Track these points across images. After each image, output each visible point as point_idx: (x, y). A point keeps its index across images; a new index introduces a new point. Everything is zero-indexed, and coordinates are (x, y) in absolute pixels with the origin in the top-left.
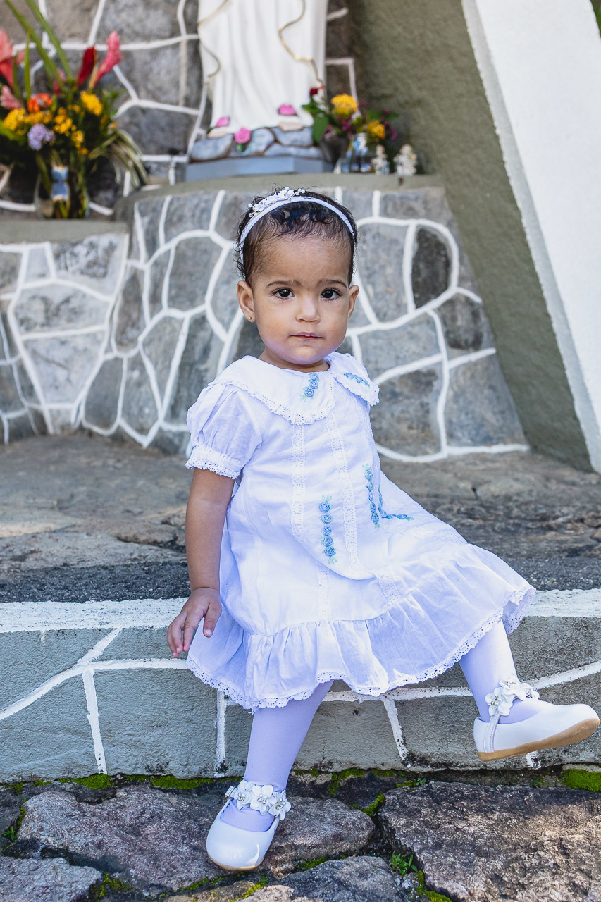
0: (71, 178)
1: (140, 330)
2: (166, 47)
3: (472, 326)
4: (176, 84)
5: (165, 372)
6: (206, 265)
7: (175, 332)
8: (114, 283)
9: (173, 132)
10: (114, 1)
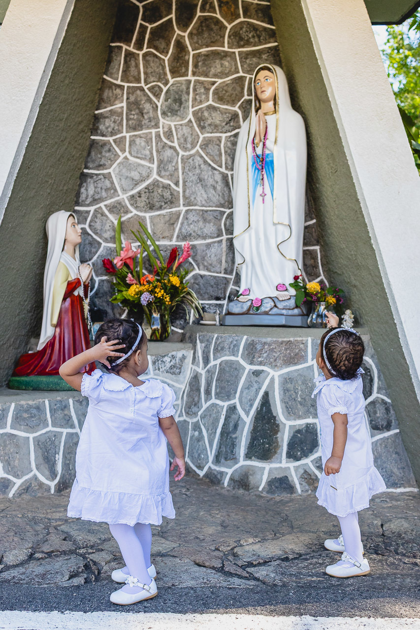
0: (162, 316)
1: (199, 408)
2: (214, 242)
3: (386, 416)
4: (220, 263)
5: (213, 435)
6: (236, 377)
7: (219, 413)
8: (185, 378)
9: (218, 288)
10: (187, 219)
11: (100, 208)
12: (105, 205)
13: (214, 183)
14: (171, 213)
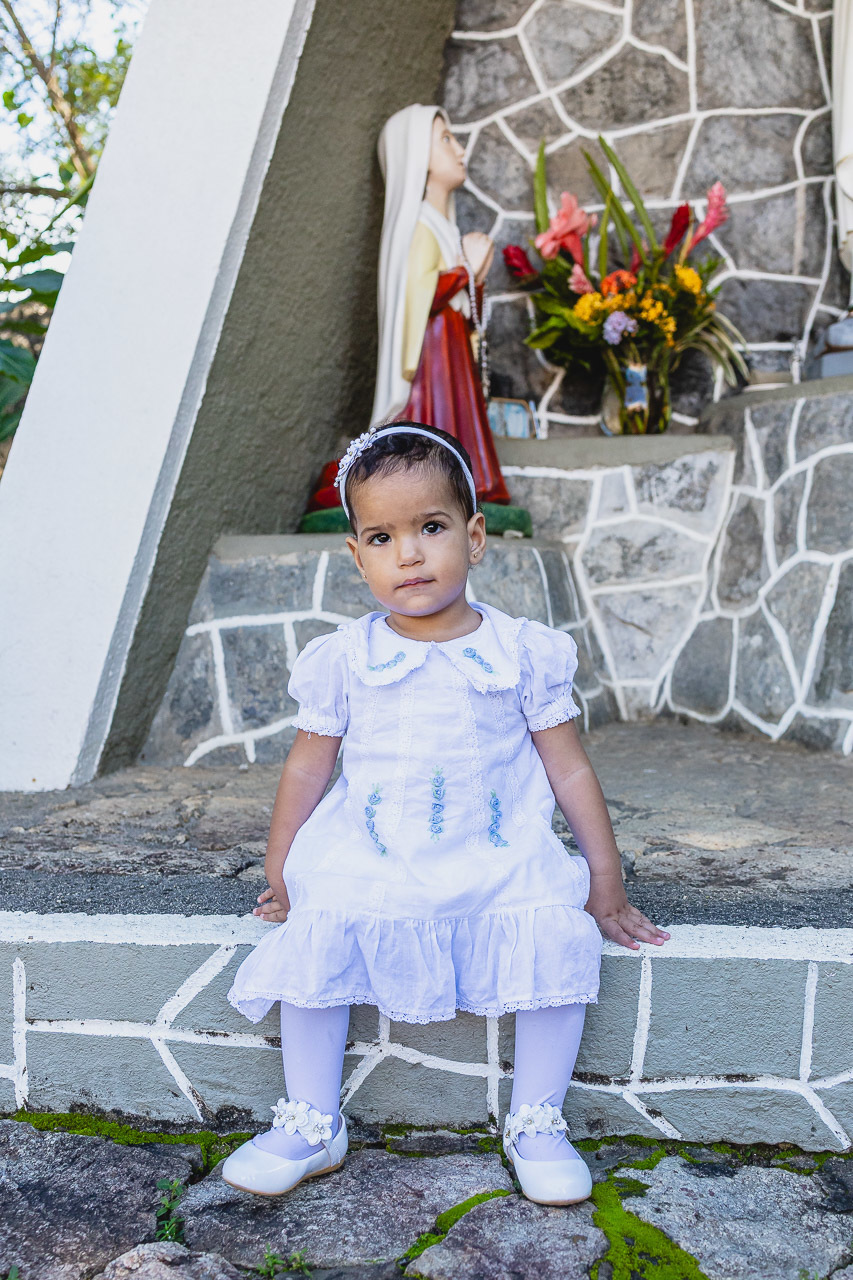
0: (651, 378)
1: (762, 580)
2: (775, 197)
4: (791, 247)
5: (804, 637)
7: (817, 585)
8: (715, 518)
9: (783, 311)
10: (707, 140)
11: (494, 125)
12: (508, 119)
13: (775, 46)
14: (667, 130)
